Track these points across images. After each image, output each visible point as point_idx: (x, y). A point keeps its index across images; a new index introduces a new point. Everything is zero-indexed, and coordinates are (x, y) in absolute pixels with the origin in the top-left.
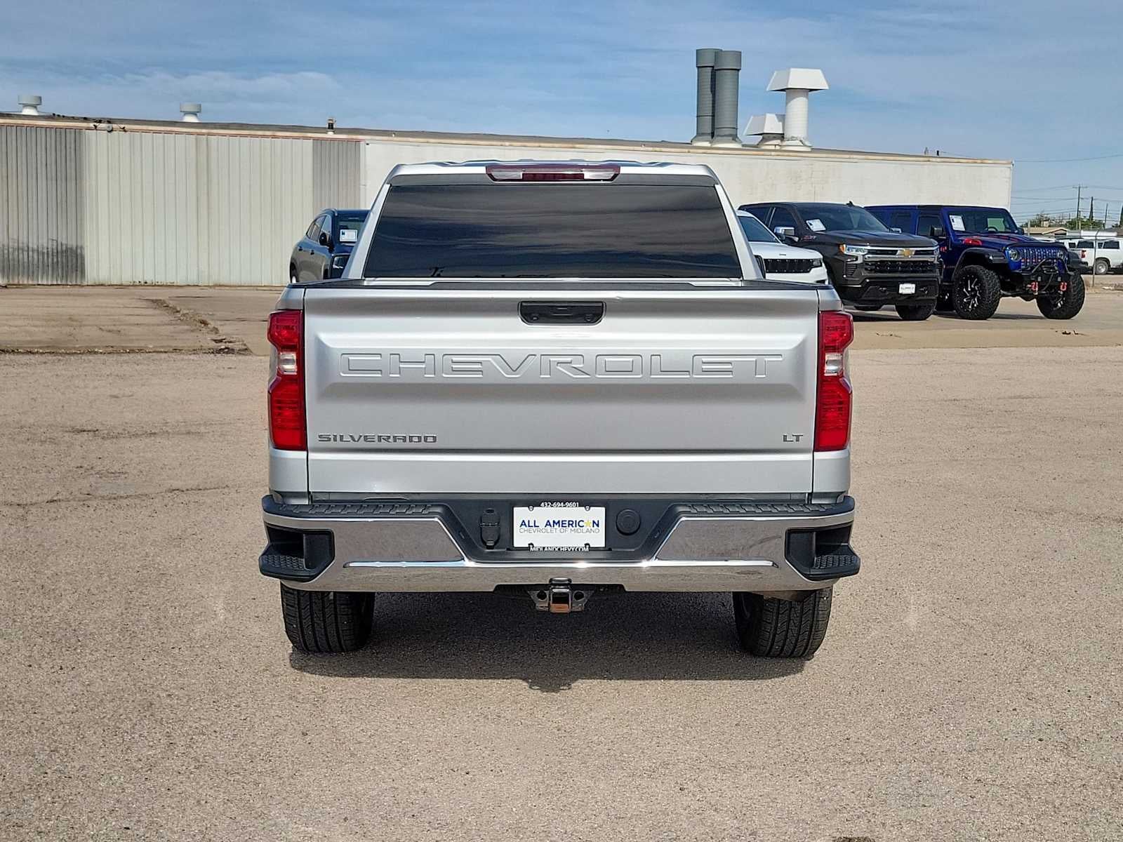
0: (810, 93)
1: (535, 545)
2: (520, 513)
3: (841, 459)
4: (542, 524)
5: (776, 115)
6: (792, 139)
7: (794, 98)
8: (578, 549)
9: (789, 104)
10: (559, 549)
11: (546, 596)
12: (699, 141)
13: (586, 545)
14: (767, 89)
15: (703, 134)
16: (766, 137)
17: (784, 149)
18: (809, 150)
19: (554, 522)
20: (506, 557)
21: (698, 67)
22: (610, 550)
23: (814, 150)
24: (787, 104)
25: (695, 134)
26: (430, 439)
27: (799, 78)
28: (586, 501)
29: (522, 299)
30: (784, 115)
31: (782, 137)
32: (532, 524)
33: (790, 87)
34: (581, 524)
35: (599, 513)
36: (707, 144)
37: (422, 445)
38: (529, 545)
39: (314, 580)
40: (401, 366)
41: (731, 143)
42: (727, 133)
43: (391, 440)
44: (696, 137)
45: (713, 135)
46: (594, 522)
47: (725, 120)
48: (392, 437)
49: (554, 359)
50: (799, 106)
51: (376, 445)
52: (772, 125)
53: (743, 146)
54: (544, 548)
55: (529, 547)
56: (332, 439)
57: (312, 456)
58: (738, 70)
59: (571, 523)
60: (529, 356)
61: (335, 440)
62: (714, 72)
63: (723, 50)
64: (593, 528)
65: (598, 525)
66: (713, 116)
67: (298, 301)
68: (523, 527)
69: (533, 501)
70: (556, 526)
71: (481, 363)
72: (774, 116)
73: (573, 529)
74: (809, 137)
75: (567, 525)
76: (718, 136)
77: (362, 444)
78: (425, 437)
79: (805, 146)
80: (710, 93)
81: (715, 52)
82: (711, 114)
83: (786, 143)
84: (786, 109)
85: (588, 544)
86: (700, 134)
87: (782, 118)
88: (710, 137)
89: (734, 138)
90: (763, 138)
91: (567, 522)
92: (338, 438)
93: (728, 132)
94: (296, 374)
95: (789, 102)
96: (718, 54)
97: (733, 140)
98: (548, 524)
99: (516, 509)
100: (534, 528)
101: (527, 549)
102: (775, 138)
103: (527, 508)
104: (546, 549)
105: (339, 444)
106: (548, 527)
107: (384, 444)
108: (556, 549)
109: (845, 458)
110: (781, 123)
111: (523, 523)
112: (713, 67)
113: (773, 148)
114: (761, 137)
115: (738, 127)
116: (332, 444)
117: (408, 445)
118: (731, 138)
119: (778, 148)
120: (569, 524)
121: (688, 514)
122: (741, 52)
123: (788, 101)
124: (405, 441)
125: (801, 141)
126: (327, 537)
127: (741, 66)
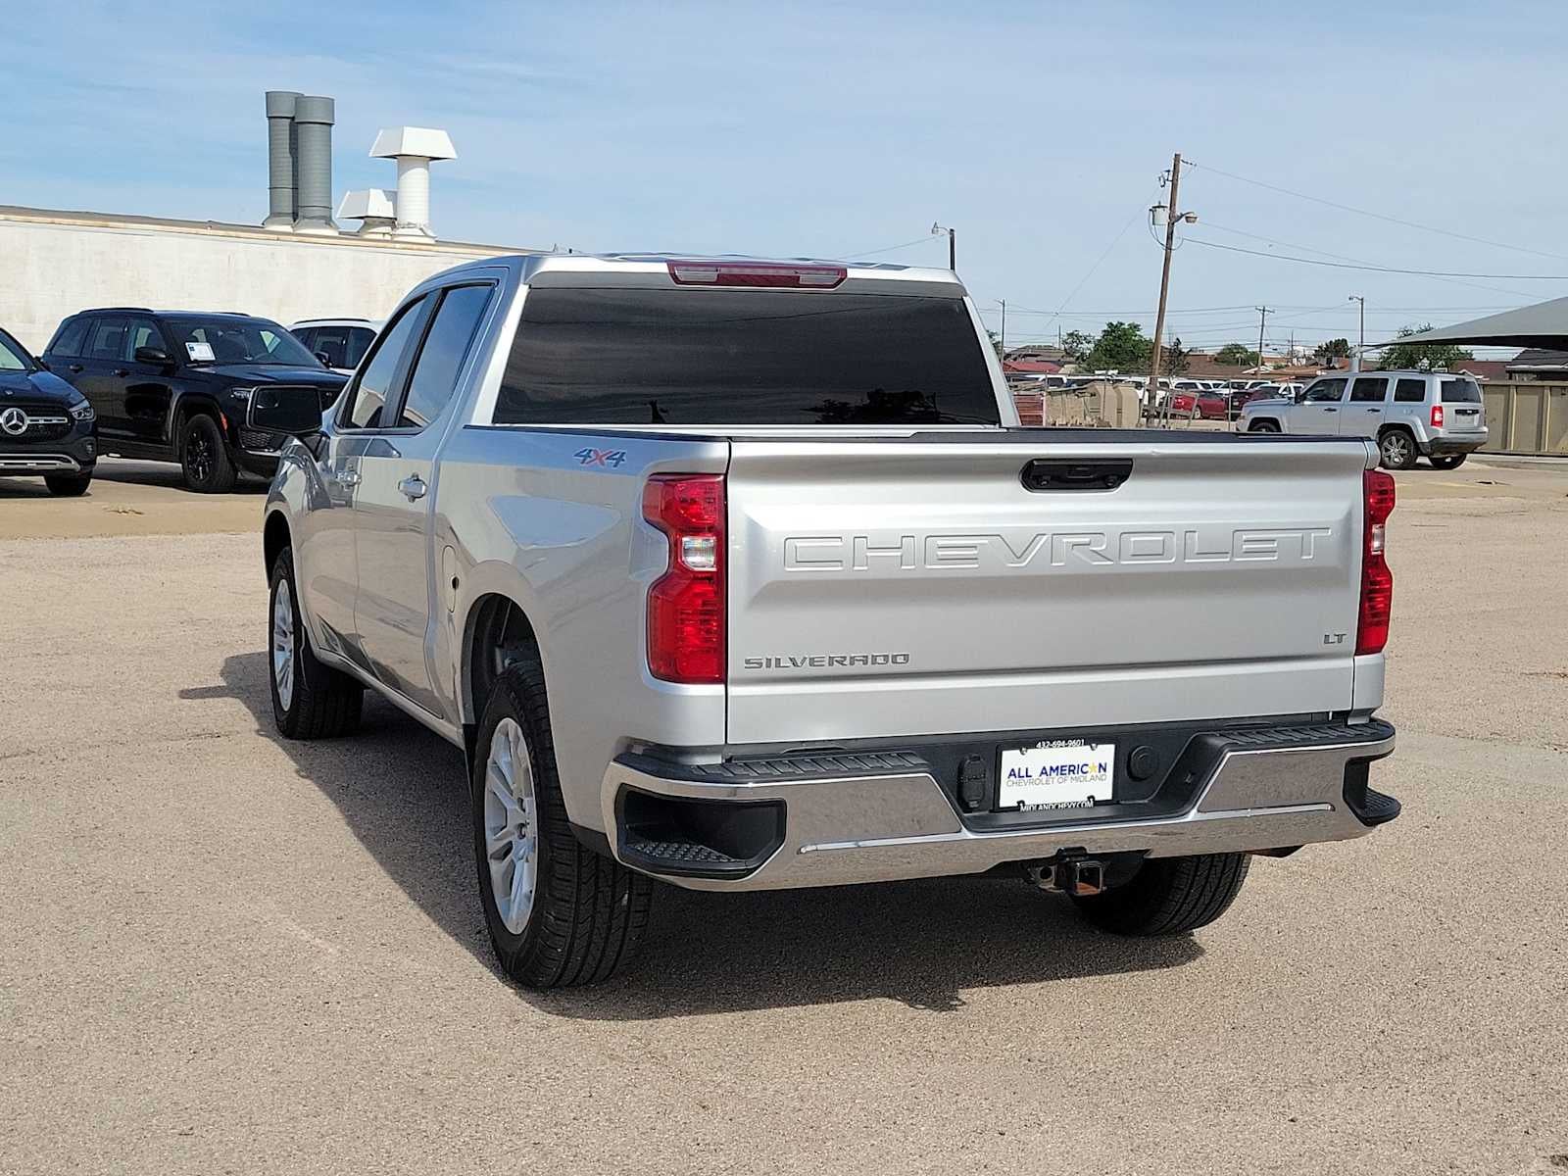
0: (431, 162)
1: (1026, 803)
2: (1010, 759)
3: (1373, 665)
4: (1035, 772)
5: (384, 191)
6: (409, 225)
7: (412, 168)
8: (1080, 805)
9: (403, 177)
10: (1057, 807)
11: (1050, 874)
12: (273, 223)
13: (1089, 798)
14: (371, 155)
15: (280, 214)
16: (369, 221)
17: (396, 239)
18: (432, 242)
19: (1051, 768)
20: (988, 823)
21: (270, 118)
22: (1118, 803)
23: (439, 243)
24: (399, 176)
25: (268, 214)
26: (900, 659)
27: (418, 140)
28: (1092, 736)
29: (1033, 455)
30: (396, 193)
31: (392, 222)
32: (1023, 773)
33: (403, 152)
34: (1085, 769)
35: (1106, 753)
36: (288, 229)
37: (890, 668)
38: (1019, 803)
39: (750, 876)
40: (868, 554)
41: (325, 228)
42: (318, 214)
43: (847, 662)
44: (269, 217)
45: (295, 216)
46: (1100, 765)
47: (313, 196)
48: (848, 659)
49: (1069, 540)
50: (416, 182)
51: (827, 670)
52: (379, 206)
53: (340, 233)
54: (1038, 806)
55: (1019, 806)
56: (764, 665)
57: (733, 690)
58: (331, 125)
59: (1072, 768)
60: (1038, 535)
61: (769, 666)
62: (295, 125)
63: (306, 95)
64: (1099, 775)
65: (1105, 770)
66: (295, 189)
67: (718, 461)
68: (1012, 778)
69: (1025, 740)
70: (1054, 774)
71: (975, 547)
72: (381, 191)
73: (1074, 776)
74: (431, 225)
75: (1067, 772)
76: (304, 217)
77: (807, 670)
78: (893, 656)
79: (427, 236)
80: (289, 155)
81: (296, 98)
82: (291, 186)
83: (400, 231)
84: (398, 184)
85: (1093, 797)
86: (275, 214)
87: (393, 196)
88: (291, 219)
89: (328, 221)
90: (365, 223)
91: (1067, 768)
92: (773, 662)
93: (318, 212)
94: (714, 569)
95: (403, 173)
96: (299, 99)
97: (326, 224)
98: (1044, 772)
99: (1005, 754)
100: (1026, 779)
101: (1016, 809)
102: (383, 224)
103: (1018, 751)
104: (1040, 808)
105: (774, 671)
106: (1044, 776)
107: (837, 669)
108: (1053, 807)
109: (1378, 665)
110: (391, 203)
111: (1012, 773)
112: (293, 118)
113: (380, 237)
114: (362, 221)
115: (333, 206)
116: (764, 672)
117: (870, 669)
118: (324, 221)
119: (388, 237)
120: (1070, 771)
121: (1235, 747)
122: (333, 100)
123: (401, 172)
124: (866, 663)
125: (421, 229)
126: (774, 810)
127: (333, 118)
